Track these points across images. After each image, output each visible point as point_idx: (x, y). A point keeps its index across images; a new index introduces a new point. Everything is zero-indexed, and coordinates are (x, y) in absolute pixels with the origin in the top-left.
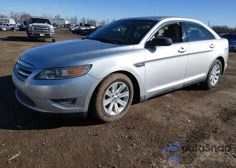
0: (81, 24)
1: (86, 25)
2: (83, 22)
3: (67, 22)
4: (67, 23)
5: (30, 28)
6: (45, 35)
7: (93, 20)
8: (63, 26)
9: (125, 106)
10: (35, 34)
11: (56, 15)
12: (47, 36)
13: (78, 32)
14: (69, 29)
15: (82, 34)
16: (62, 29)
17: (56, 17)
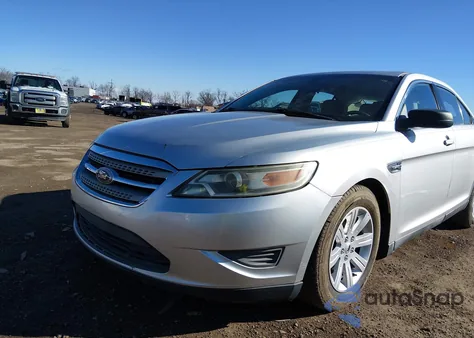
0: (122, 98)
1: (132, 100)
2: (125, 94)
3: (92, 93)
4: (91, 95)
5: (14, 95)
6: (47, 111)
7: (146, 90)
8: (84, 99)
9: (363, 268)
10: (24, 109)
11: (70, 78)
12: (52, 113)
13: (115, 112)
14: (96, 106)
15: (124, 115)
16: (81, 104)
17: (69, 81)
